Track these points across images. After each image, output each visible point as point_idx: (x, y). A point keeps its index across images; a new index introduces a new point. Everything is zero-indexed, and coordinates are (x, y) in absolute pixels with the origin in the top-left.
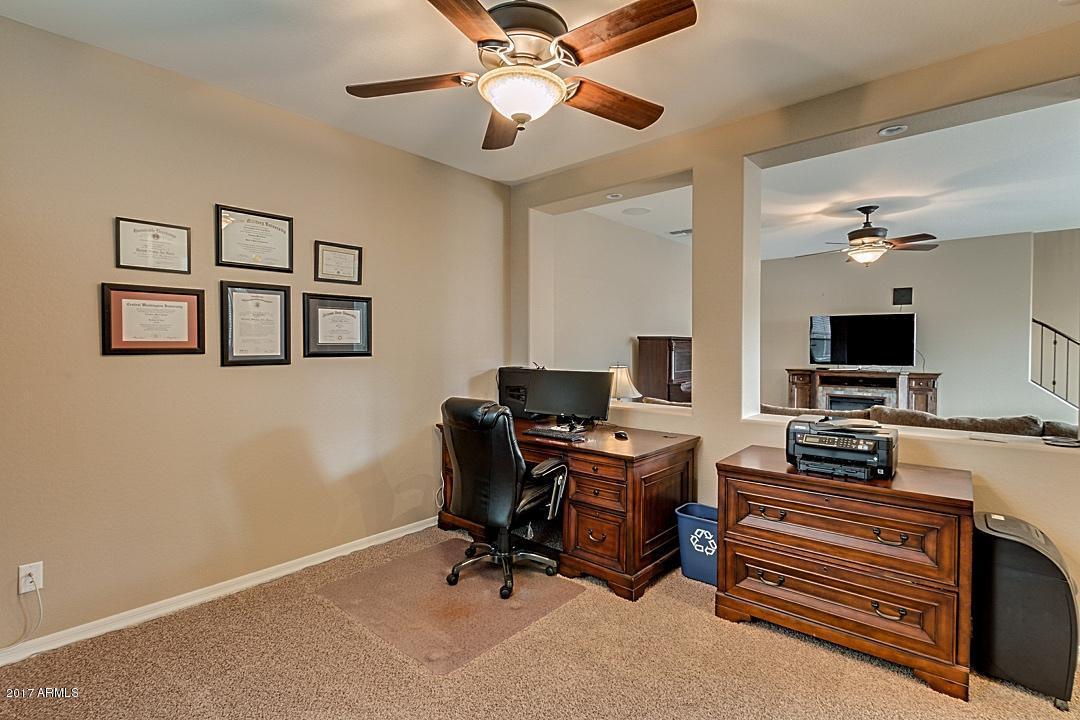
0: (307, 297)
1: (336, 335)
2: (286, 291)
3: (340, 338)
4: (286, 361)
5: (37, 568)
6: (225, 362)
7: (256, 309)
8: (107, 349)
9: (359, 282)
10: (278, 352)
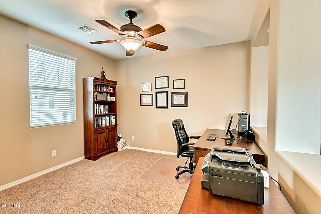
0: (172, 93)
1: (178, 102)
2: (167, 92)
3: (179, 102)
4: (167, 108)
5: (133, 136)
6: (156, 107)
7: (161, 97)
8: (141, 105)
9: (184, 88)
10: (165, 106)
